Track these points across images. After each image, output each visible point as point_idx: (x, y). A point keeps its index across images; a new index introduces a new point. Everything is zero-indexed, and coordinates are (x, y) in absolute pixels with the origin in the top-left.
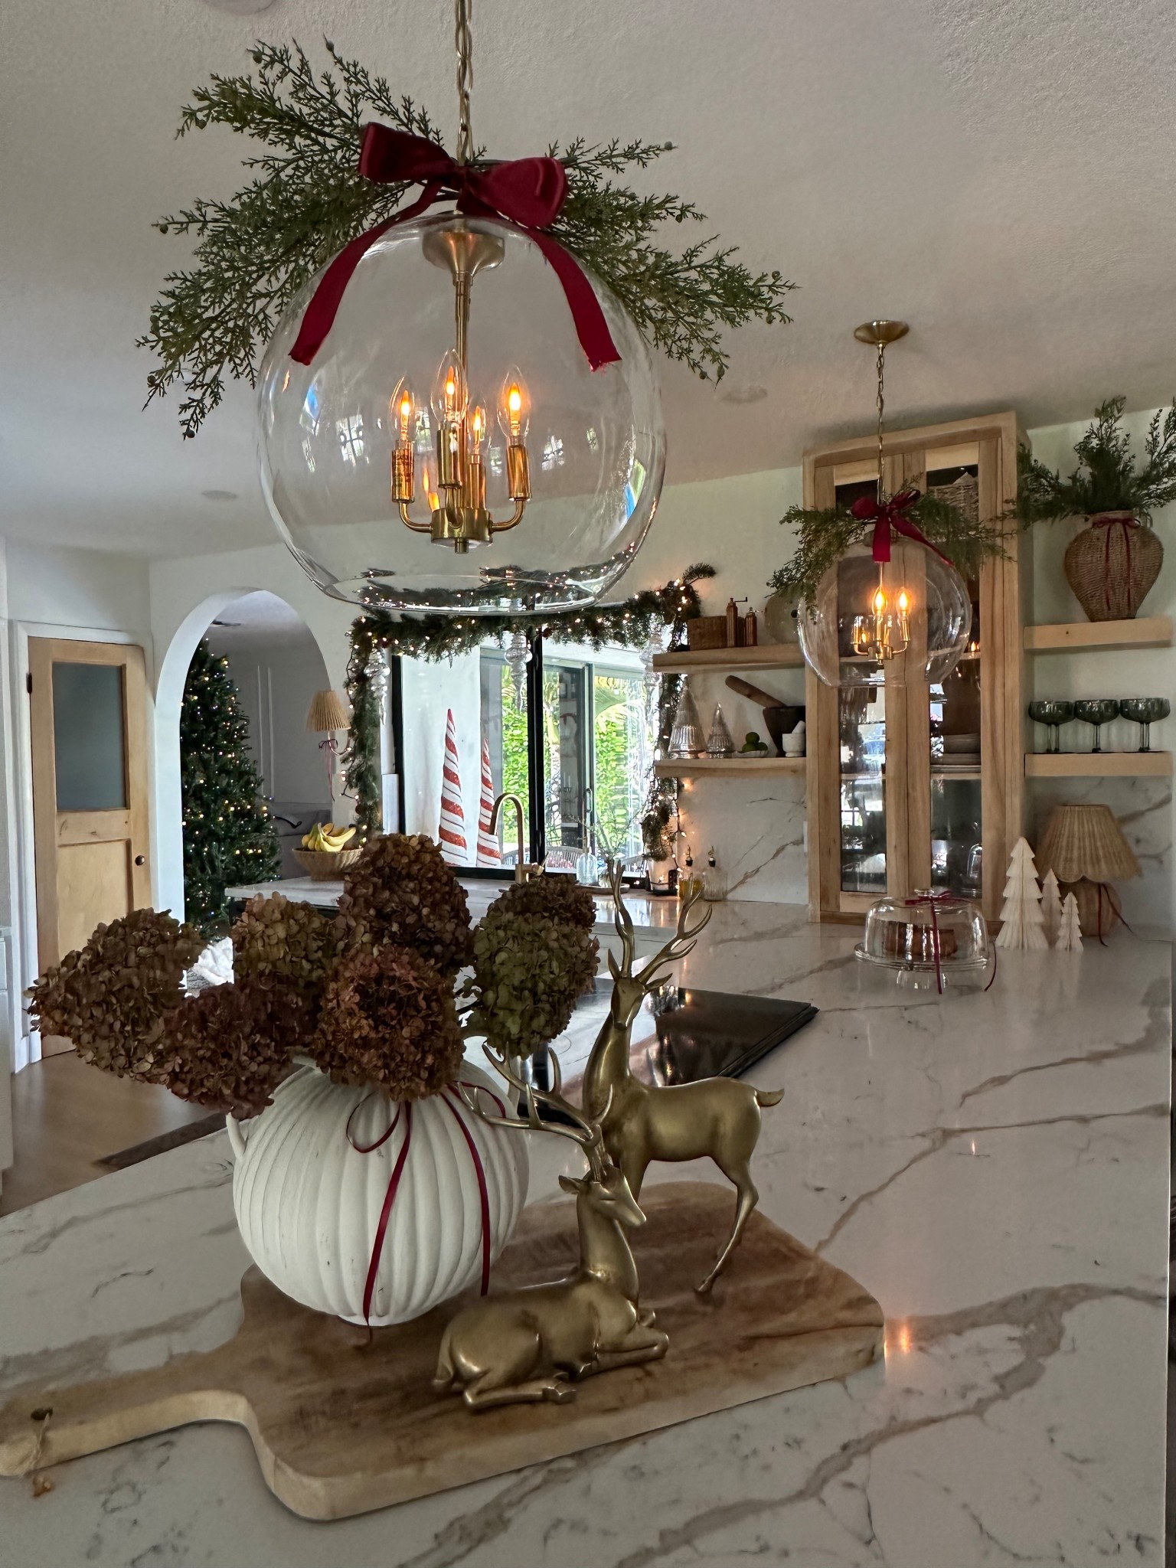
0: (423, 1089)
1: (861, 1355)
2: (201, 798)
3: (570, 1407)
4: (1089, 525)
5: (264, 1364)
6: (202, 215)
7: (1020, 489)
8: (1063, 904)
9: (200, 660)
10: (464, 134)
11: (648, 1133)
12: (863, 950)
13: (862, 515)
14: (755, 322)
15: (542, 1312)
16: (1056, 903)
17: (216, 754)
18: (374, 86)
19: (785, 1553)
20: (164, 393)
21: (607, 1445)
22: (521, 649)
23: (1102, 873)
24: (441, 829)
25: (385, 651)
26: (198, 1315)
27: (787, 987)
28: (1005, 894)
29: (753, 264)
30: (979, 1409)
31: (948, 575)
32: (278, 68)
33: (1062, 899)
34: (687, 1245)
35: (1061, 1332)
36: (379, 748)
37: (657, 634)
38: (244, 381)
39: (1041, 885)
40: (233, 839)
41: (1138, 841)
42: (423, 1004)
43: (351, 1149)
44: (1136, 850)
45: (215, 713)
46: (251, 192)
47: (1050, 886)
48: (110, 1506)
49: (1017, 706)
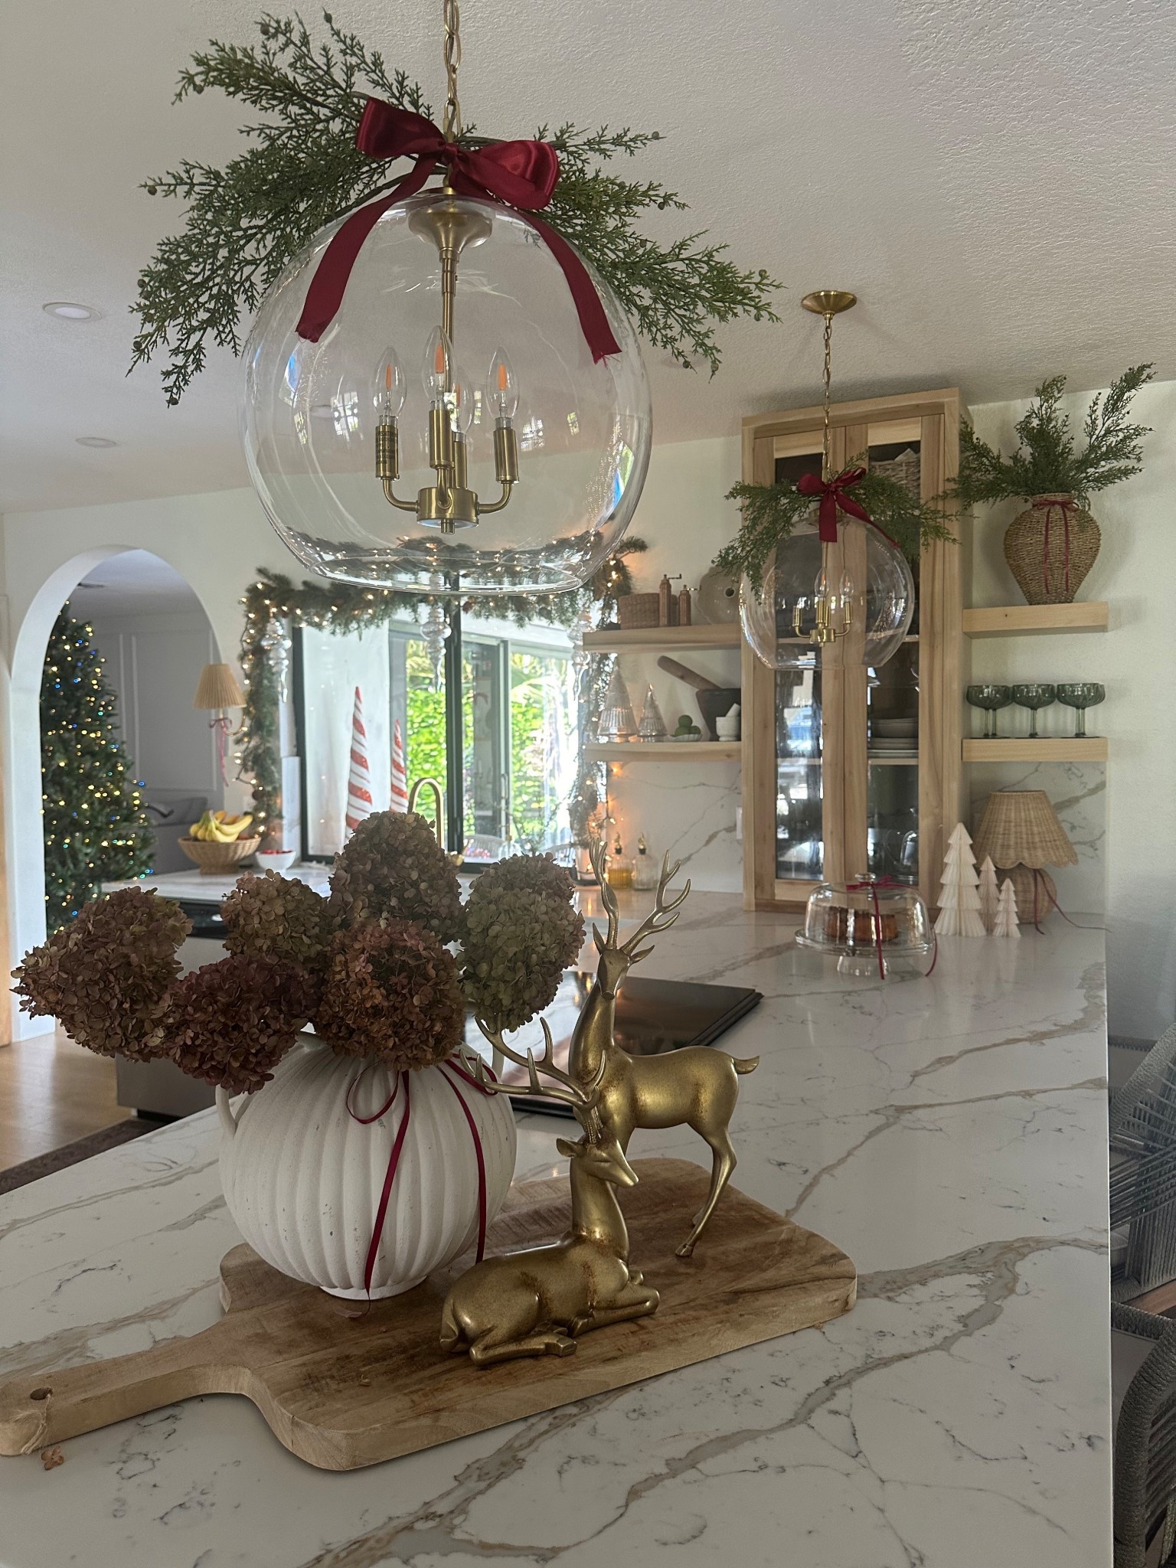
0: (429, 1057)
1: (837, 1304)
2: (61, 784)
3: (572, 1359)
4: (1029, 506)
5: (263, 1338)
6: (189, 178)
7: (962, 468)
8: (1000, 891)
9: (61, 626)
10: (451, 108)
11: (633, 1101)
12: (804, 936)
13: (807, 492)
14: (743, 317)
15: (540, 1273)
16: (993, 889)
17: (79, 733)
18: (369, 59)
19: (783, 1470)
20: (149, 358)
21: (606, 1393)
22: (439, 623)
23: (1038, 859)
24: (347, 817)
25: (284, 621)
26: (175, 1303)
27: (727, 973)
28: (942, 881)
29: (743, 262)
30: (946, 1345)
31: (893, 557)
32: (282, 39)
33: (999, 886)
34: (663, 1216)
35: (1015, 1278)
36: (278, 729)
37: (586, 609)
38: (228, 348)
39: (978, 872)
40: (99, 829)
41: (1073, 828)
42: (433, 973)
43: (353, 1122)
44: (1071, 837)
45: (78, 686)
46: (247, 160)
47: (987, 872)
48: (126, 1473)
49: (956, 689)
